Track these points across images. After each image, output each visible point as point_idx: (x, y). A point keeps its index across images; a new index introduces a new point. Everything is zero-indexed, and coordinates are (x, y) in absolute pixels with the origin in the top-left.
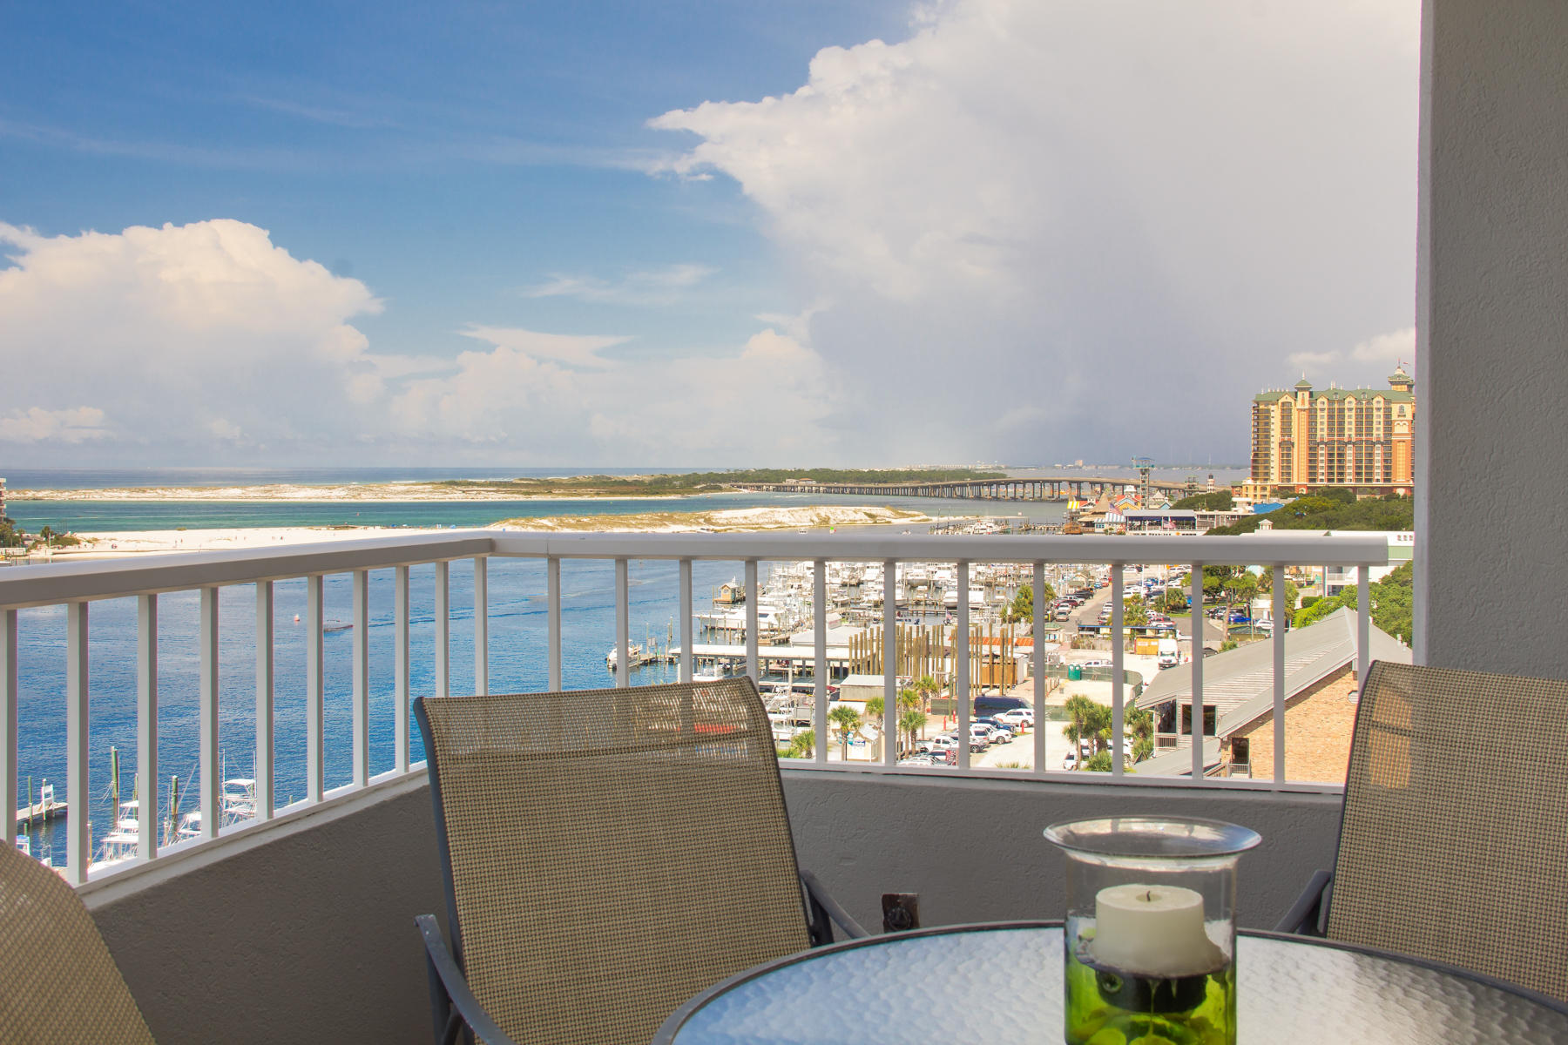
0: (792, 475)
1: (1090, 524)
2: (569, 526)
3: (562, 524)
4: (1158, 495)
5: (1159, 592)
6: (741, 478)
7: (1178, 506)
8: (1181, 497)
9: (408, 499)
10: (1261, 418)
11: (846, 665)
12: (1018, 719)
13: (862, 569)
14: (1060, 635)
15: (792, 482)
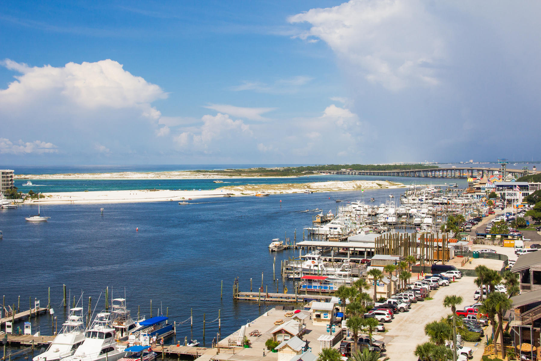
0: (344, 167)
1: (479, 188)
2: (249, 189)
3: (246, 189)
4: (510, 175)
5: (513, 219)
6: (321, 169)
7: (519, 180)
8: (519, 176)
9: (181, 178)
11: (373, 250)
12: (451, 275)
13: (378, 208)
14: (468, 238)
15: (344, 170)
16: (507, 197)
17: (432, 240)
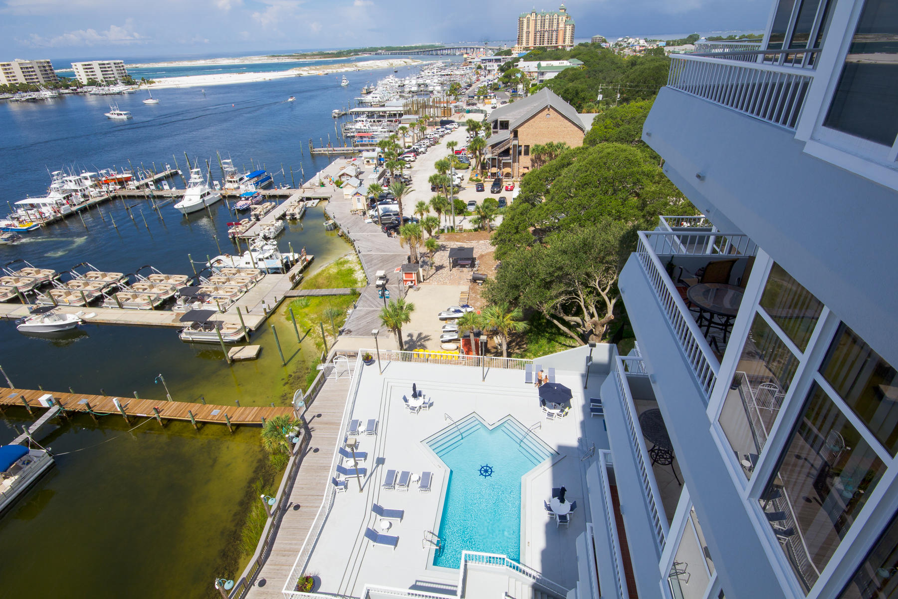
0: (381, 49)
1: (470, 62)
2: (314, 70)
3: (311, 69)
4: (490, 51)
5: (491, 84)
6: (364, 51)
7: (496, 55)
8: (496, 52)
9: (260, 62)
10: (521, 23)
11: (402, 112)
12: (452, 126)
13: (404, 81)
14: (463, 99)
15: (380, 51)
16: (488, 68)
17: (440, 102)
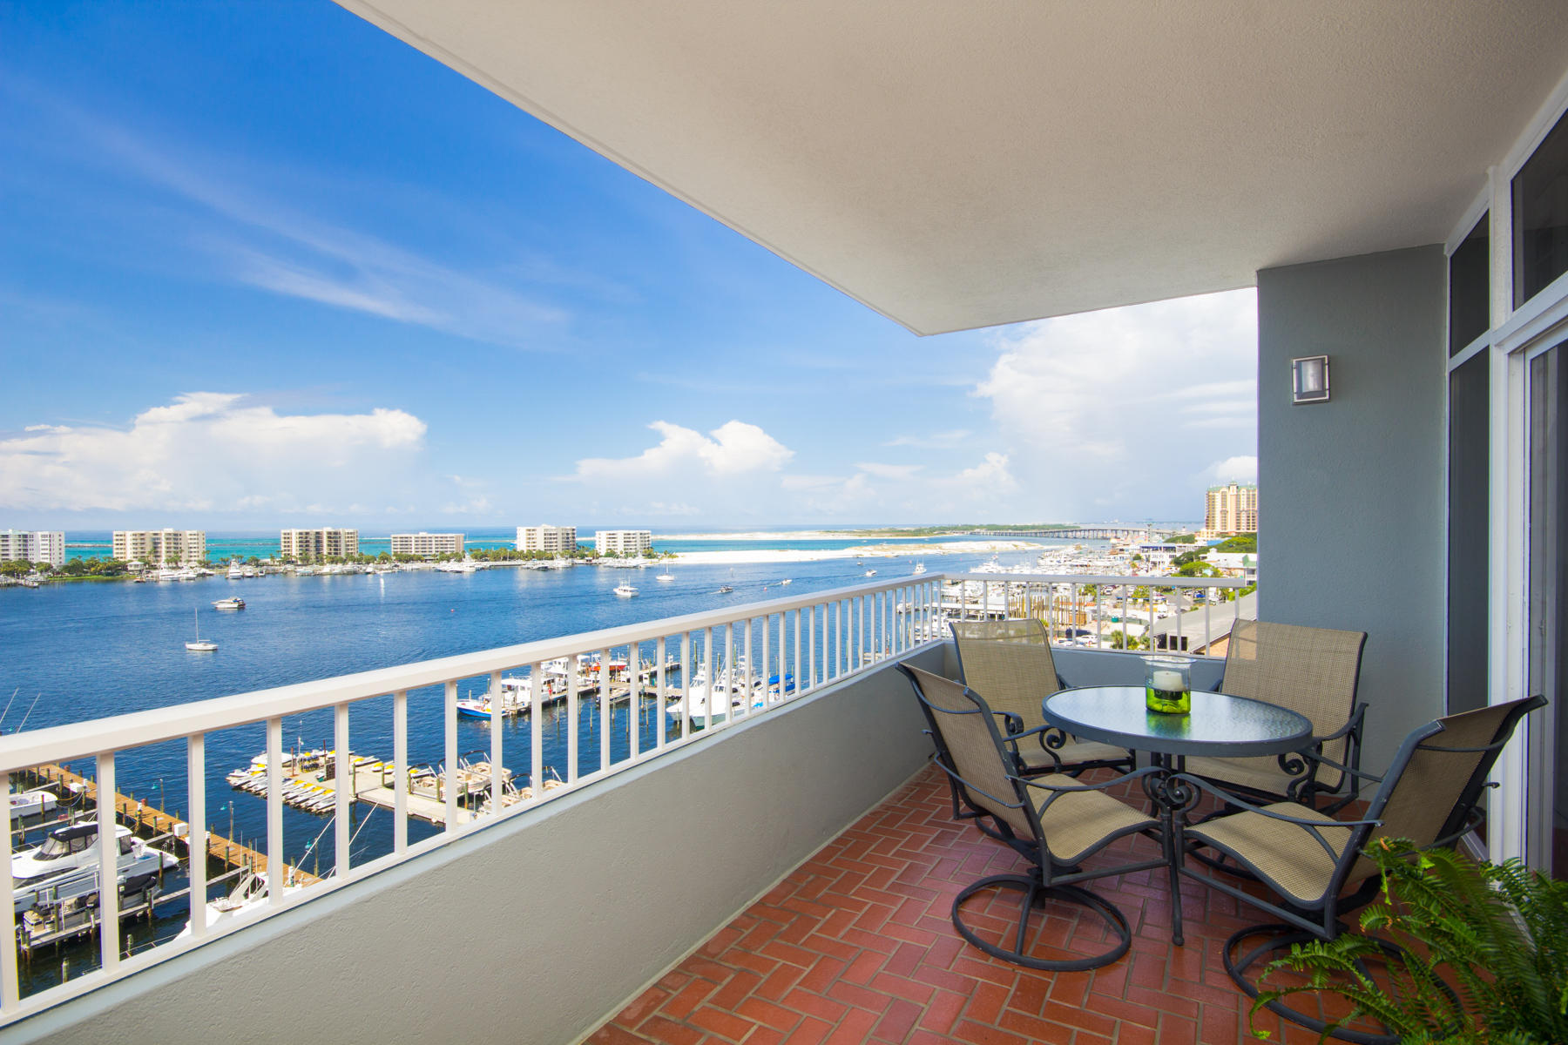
0: (980, 527)
1: (1122, 550)
2: (879, 550)
3: (875, 550)
4: (1157, 536)
6: (955, 529)
7: (1167, 541)
8: (1167, 537)
10: (1211, 498)
14: (1107, 602)
15: (978, 530)
16: (1152, 559)
17: (1067, 603)
